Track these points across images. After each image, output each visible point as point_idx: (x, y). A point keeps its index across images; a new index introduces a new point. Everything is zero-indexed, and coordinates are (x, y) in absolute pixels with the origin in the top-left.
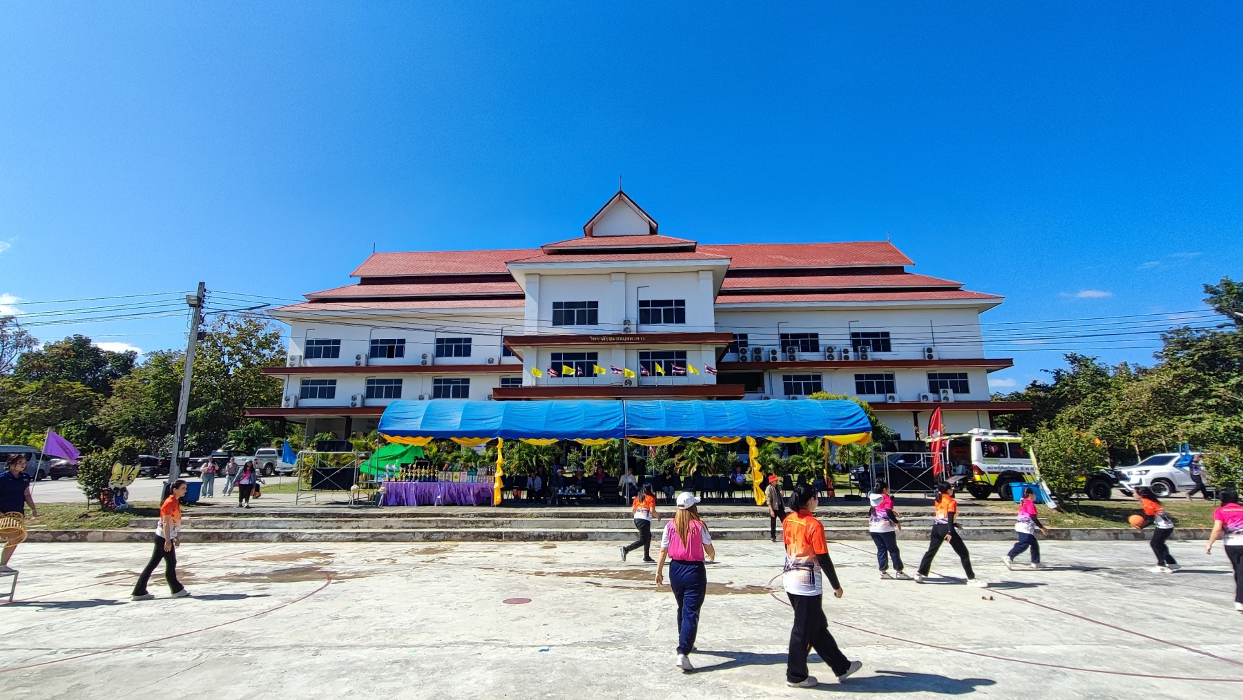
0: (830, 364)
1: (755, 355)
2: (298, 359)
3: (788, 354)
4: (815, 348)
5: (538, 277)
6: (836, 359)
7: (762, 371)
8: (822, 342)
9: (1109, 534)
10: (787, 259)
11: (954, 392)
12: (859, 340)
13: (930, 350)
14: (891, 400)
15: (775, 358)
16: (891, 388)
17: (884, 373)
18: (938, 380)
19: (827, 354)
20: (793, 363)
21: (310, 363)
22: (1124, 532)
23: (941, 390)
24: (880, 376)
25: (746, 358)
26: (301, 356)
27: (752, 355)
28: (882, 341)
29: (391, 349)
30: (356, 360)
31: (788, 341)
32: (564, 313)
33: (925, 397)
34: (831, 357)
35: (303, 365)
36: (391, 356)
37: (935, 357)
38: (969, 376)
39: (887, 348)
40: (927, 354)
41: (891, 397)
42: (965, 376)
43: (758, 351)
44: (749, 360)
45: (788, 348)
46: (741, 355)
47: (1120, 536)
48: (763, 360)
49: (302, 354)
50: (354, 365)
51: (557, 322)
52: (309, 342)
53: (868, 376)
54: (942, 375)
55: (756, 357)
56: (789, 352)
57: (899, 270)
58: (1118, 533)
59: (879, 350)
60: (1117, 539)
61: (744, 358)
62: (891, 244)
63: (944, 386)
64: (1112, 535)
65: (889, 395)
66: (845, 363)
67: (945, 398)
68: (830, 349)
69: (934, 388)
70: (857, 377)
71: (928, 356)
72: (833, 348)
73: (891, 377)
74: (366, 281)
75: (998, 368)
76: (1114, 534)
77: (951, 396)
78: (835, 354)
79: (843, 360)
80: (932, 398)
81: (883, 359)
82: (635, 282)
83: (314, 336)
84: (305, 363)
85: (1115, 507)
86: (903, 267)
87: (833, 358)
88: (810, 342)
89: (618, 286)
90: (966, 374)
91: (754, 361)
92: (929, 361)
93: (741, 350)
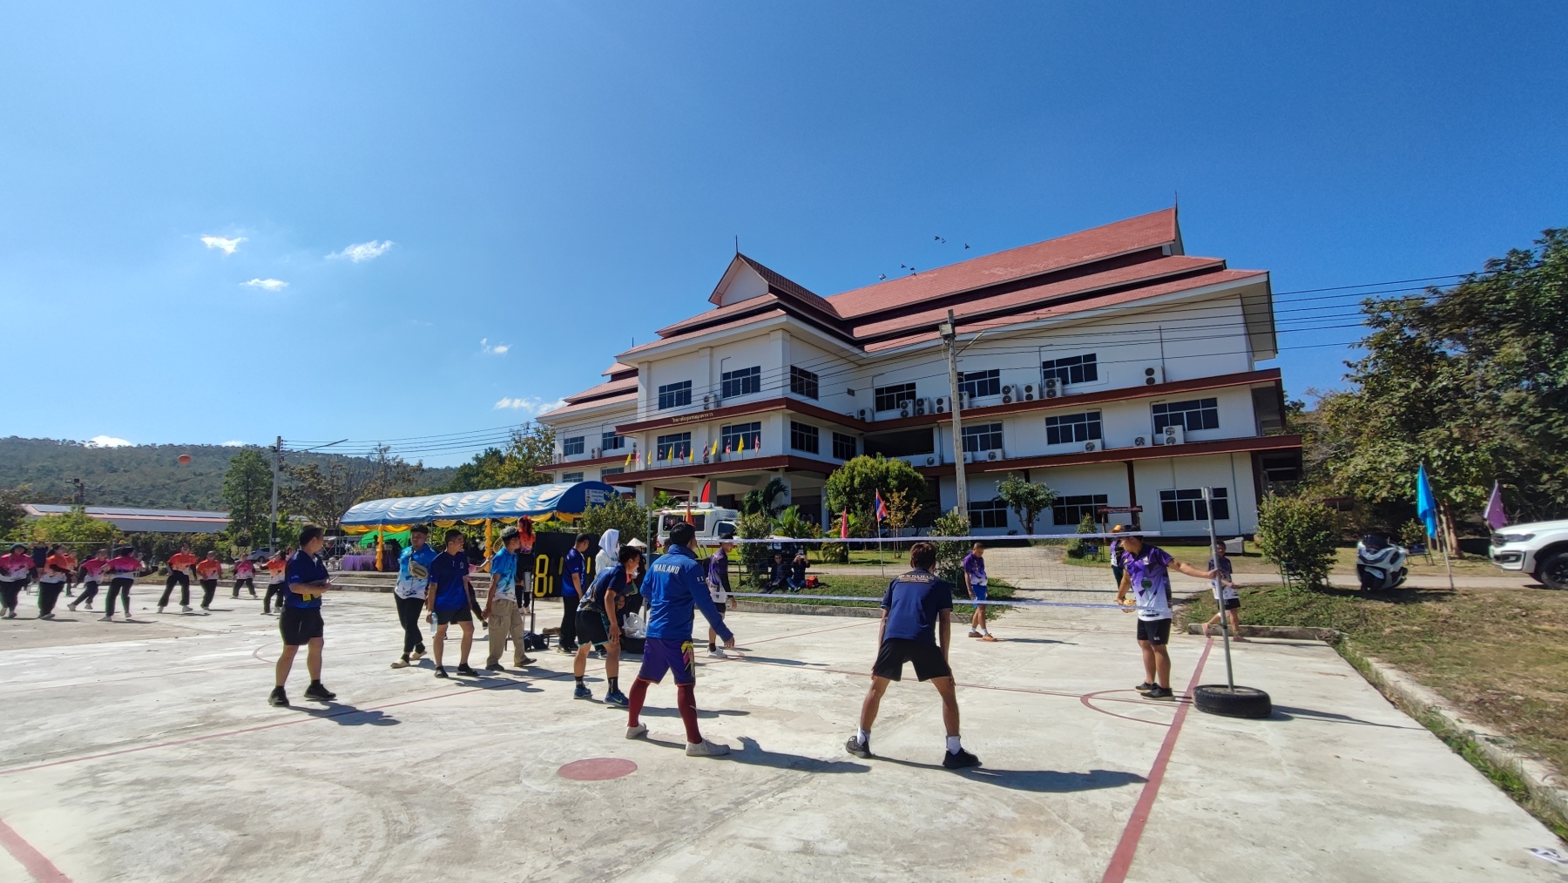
0: (1008, 407)
1: (917, 408)
4: (995, 389)
5: (647, 365)
6: (1014, 401)
7: (928, 426)
8: (1004, 381)
11: (1188, 429)
12: (1050, 370)
13: (1150, 371)
14: (1091, 449)
16: (1096, 432)
17: (1086, 412)
18: (1168, 413)
19: (1005, 395)
21: (567, 460)
23: (1165, 428)
24: (1081, 417)
25: (907, 413)
27: (914, 409)
28: (1085, 368)
30: (591, 454)
32: (667, 396)
33: (1140, 441)
34: (1008, 399)
35: (562, 461)
37: (1160, 381)
38: (1219, 402)
39: (1091, 374)
40: (1146, 377)
41: (1091, 445)
42: (1213, 402)
43: (921, 402)
44: (911, 414)
46: (903, 410)
48: (927, 412)
49: (562, 453)
50: (590, 458)
53: (1064, 419)
54: (1173, 406)
55: (919, 410)
59: (1080, 380)
61: (905, 414)
63: (1177, 420)
66: (1028, 404)
67: (1169, 440)
68: (1007, 390)
69: (1158, 426)
70: (1049, 421)
71: (1147, 381)
72: (1013, 386)
73: (1097, 415)
77: (1180, 434)
78: (1013, 394)
79: (1025, 401)
80: (1151, 440)
81: (1085, 392)
82: (720, 354)
83: (570, 435)
86: (1160, 248)
87: (1010, 400)
88: (990, 382)
89: (705, 361)
90: (1215, 399)
91: (917, 415)
92: (1151, 387)
93: (904, 403)
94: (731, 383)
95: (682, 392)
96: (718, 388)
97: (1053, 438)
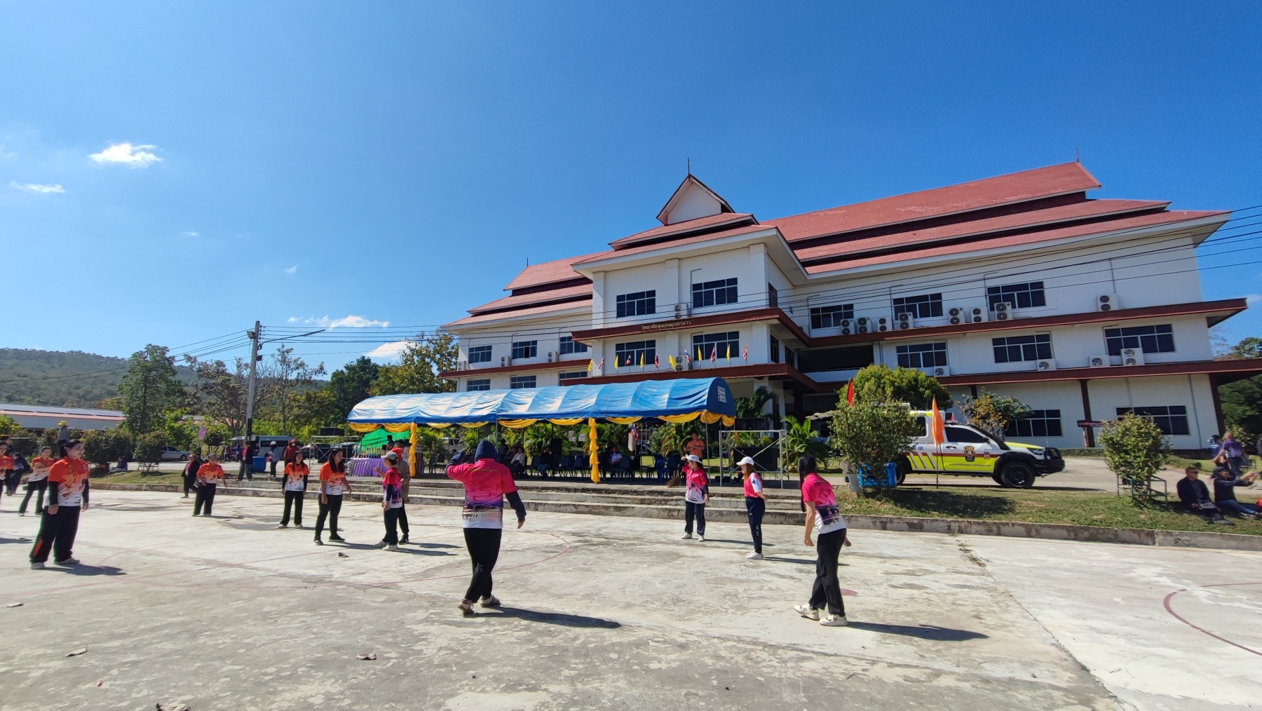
0: (956, 328)
1: (859, 326)
2: (463, 364)
3: (900, 322)
4: (937, 311)
5: (602, 274)
6: (962, 322)
7: (869, 344)
8: (946, 306)
10: (918, 209)
11: (1145, 351)
12: (997, 296)
13: (1104, 299)
14: (1043, 368)
15: (883, 328)
16: (1046, 353)
17: (1035, 334)
18: (1122, 337)
19: (951, 317)
20: (905, 331)
21: (472, 367)
23: (1123, 351)
24: (1030, 338)
25: (849, 331)
26: (465, 362)
27: (856, 327)
28: (1033, 294)
29: (527, 350)
30: (501, 362)
31: (903, 306)
32: (627, 305)
33: (1097, 360)
34: (955, 320)
36: (527, 356)
37: (1114, 306)
38: (1175, 328)
39: (1039, 300)
40: (1101, 304)
41: (1042, 364)
42: (1168, 328)
43: (862, 321)
44: (852, 332)
45: (900, 314)
46: (843, 328)
48: (869, 331)
49: (467, 360)
50: (500, 366)
51: (620, 314)
52: (471, 350)
53: (1011, 340)
54: (1127, 331)
55: (861, 329)
56: (902, 319)
57: (1079, 197)
59: (1028, 305)
61: (846, 331)
62: (1079, 165)
63: (1131, 344)
65: (1039, 361)
66: (977, 326)
67: (1129, 361)
68: (954, 312)
69: (1114, 349)
70: (995, 341)
71: (1103, 307)
72: (959, 309)
73: (1046, 337)
74: (517, 292)
75: (1229, 313)
77: (1139, 356)
78: (961, 316)
79: (973, 322)
80: (1107, 361)
81: (1033, 316)
82: (688, 266)
83: (476, 343)
84: (469, 367)
86: (1084, 193)
87: (959, 321)
88: (931, 305)
89: (671, 272)
90: (1170, 325)
91: (859, 333)
92: (1105, 312)
93: (844, 322)
94: (703, 293)
95: (644, 302)
96: (688, 297)
97: (1000, 357)
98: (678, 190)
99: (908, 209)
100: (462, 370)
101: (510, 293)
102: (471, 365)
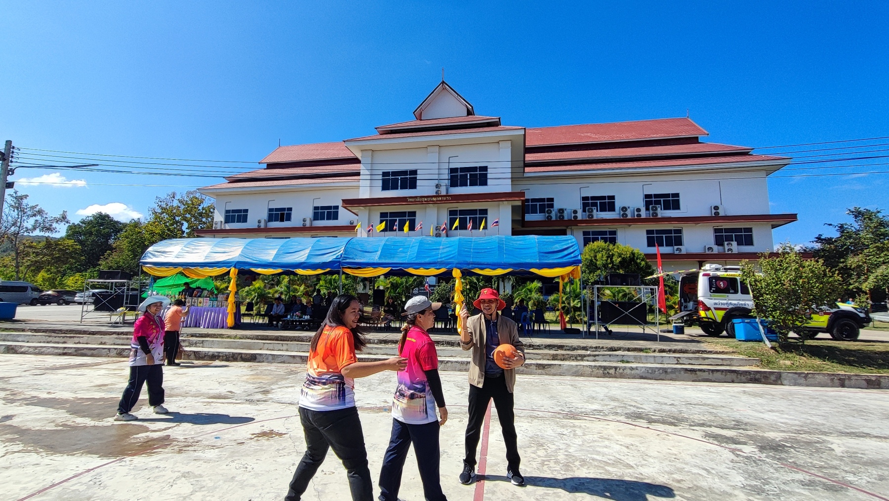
0: (624, 221)
1: (559, 215)
2: (219, 224)
3: (587, 213)
4: (612, 208)
5: (370, 152)
6: (629, 217)
7: (564, 228)
8: (618, 205)
9: (832, 380)
10: (593, 136)
11: (738, 244)
12: (651, 201)
13: (716, 208)
14: (678, 252)
15: (576, 217)
16: (679, 242)
17: (673, 228)
18: (724, 234)
19: (622, 213)
20: (591, 221)
21: (228, 226)
22: (853, 378)
23: (726, 243)
24: (669, 231)
25: (551, 217)
26: (221, 222)
27: (556, 215)
28: (672, 201)
29: (282, 215)
30: (257, 224)
31: (588, 203)
32: (390, 180)
33: (710, 248)
34: (625, 215)
35: (223, 228)
36: (282, 220)
37: (722, 214)
38: (753, 230)
39: (676, 206)
40: (714, 211)
41: (678, 249)
42: (750, 230)
43: (561, 211)
44: (554, 218)
45: (587, 208)
46: (547, 215)
47: (847, 382)
48: (566, 218)
49: (223, 220)
50: (257, 227)
51: (385, 187)
52: (227, 211)
53: (658, 232)
54: (727, 230)
55: (560, 216)
56: (589, 211)
57: (694, 140)
58: (844, 379)
59: (669, 209)
60: (843, 386)
61: (549, 218)
62: (689, 119)
63: (729, 239)
64: (836, 381)
65: (676, 247)
66: (638, 220)
67: (729, 250)
68: (624, 209)
69: (719, 241)
70: (648, 232)
71: (715, 213)
72: (627, 207)
73: (679, 231)
74: (271, 166)
75: (783, 223)
76: (840, 379)
77: (735, 247)
78: (628, 212)
79: (636, 217)
80: (716, 249)
81: (672, 216)
82: (446, 154)
83: (232, 207)
84: (225, 226)
85: (856, 348)
86: (698, 137)
87: (627, 216)
88: (608, 203)
89: (433, 156)
90: (751, 228)
91: (558, 219)
92: (716, 217)
93: (548, 211)
94: (458, 176)
95: (408, 179)
96: (446, 178)
97: (651, 243)
98: (433, 93)
99: (586, 134)
100: (219, 228)
101: (265, 166)
102: (227, 225)
